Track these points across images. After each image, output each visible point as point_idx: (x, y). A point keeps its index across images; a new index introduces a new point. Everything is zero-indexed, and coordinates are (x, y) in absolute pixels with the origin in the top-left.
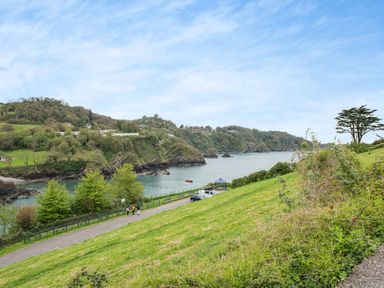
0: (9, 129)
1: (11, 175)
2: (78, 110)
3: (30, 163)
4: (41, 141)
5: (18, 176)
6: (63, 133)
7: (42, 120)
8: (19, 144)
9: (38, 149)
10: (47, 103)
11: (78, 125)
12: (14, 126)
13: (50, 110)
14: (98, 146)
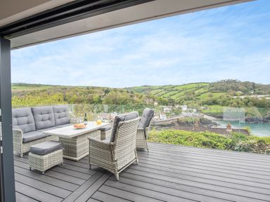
0: (211, 96)
1: (211, 116)
2: (246, 84)
3: (219, 111)
4: (224, 102)
5: (214, 116)
6: (235, 97)
7: (226, 90)
8: (215, 103)
9: (223, 105)
10: (229, 82)
11: (245, 92)
12: (213, 94)
13: (230, 85)
14: (255, 105)
